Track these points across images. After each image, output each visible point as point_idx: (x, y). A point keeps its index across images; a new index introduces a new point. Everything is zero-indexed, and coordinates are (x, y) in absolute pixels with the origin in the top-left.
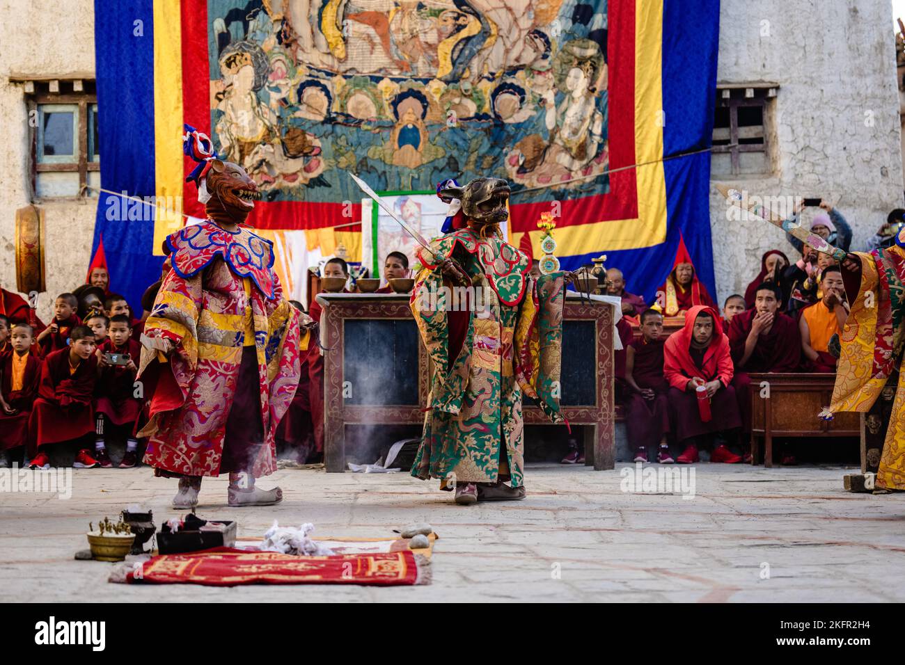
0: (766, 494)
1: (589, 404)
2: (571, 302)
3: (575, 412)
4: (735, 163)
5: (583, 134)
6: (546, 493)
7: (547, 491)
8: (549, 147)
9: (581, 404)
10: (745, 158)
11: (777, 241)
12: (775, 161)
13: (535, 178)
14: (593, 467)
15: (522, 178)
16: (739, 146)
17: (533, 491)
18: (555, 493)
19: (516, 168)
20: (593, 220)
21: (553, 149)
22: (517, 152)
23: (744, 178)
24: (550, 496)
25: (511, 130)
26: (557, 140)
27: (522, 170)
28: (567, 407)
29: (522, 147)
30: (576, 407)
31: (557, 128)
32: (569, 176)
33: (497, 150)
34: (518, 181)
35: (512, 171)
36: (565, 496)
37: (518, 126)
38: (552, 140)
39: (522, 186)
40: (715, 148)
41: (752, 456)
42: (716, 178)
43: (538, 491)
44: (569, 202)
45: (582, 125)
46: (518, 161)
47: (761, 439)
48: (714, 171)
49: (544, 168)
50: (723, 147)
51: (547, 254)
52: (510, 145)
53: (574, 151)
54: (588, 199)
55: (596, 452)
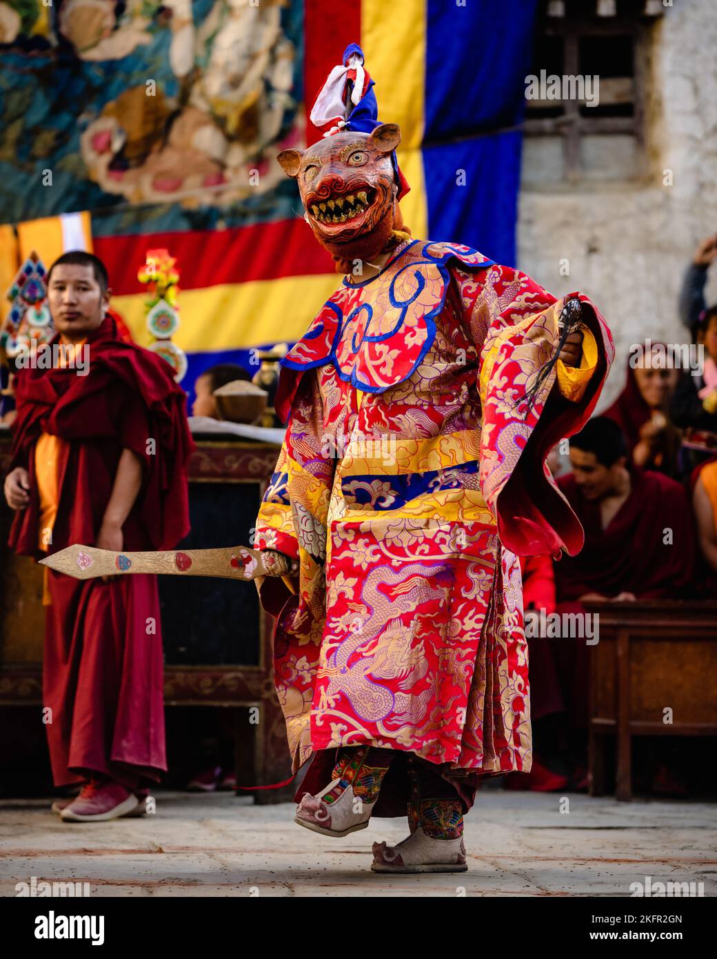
0: (609, 853)
1: (244, 662)
2: (209, 444)
3: (215, 679)
4: (572, 158)
5: (251, 90)
6: (141, 852)
7: (145, 847)
8: (176, 114)
9: (229, 661)
10: (594, 147)
11: (656, 323)
12: (656, 154)
13: (146, 181)
14: (250, 799)
15: (119, 180)
16: (581, 122)
17: (114, 847)
18: (161, 851)
19: (106, 159)
20: (271, 273)
21: (188, 118)
22: (107, 124)
23: (590, 191)
24: (149, 856)
25: (96, 74)
26: (196, 100)
27: (119, 164)
28: (198, 667)
29: (121, 112)
30: (215, 668)
31: (196, 74)
32: (220, 179)
33: (65, 119)
34: (110, 185)
35: (98, 165)
36: (180, 857)
37: (111, 67)
38: (184, 99)
39: (118, 199)
40: (531, 125)
41: (590, 777)
42: (533, 189)
43: (126, 847)
44: (222, 233)
45: (250, 67)
46: (109, 144)
47: (608, 738)
48: (528, 174)
49: (168, 160)
50: (548, 124)
51: (159, 340)
52: (93, 107)
53: (233, 124)
54: (260, 228)
55: (259, 766)
